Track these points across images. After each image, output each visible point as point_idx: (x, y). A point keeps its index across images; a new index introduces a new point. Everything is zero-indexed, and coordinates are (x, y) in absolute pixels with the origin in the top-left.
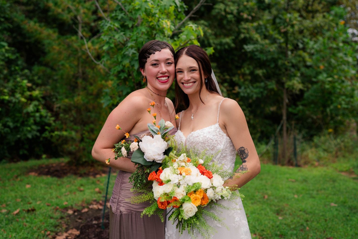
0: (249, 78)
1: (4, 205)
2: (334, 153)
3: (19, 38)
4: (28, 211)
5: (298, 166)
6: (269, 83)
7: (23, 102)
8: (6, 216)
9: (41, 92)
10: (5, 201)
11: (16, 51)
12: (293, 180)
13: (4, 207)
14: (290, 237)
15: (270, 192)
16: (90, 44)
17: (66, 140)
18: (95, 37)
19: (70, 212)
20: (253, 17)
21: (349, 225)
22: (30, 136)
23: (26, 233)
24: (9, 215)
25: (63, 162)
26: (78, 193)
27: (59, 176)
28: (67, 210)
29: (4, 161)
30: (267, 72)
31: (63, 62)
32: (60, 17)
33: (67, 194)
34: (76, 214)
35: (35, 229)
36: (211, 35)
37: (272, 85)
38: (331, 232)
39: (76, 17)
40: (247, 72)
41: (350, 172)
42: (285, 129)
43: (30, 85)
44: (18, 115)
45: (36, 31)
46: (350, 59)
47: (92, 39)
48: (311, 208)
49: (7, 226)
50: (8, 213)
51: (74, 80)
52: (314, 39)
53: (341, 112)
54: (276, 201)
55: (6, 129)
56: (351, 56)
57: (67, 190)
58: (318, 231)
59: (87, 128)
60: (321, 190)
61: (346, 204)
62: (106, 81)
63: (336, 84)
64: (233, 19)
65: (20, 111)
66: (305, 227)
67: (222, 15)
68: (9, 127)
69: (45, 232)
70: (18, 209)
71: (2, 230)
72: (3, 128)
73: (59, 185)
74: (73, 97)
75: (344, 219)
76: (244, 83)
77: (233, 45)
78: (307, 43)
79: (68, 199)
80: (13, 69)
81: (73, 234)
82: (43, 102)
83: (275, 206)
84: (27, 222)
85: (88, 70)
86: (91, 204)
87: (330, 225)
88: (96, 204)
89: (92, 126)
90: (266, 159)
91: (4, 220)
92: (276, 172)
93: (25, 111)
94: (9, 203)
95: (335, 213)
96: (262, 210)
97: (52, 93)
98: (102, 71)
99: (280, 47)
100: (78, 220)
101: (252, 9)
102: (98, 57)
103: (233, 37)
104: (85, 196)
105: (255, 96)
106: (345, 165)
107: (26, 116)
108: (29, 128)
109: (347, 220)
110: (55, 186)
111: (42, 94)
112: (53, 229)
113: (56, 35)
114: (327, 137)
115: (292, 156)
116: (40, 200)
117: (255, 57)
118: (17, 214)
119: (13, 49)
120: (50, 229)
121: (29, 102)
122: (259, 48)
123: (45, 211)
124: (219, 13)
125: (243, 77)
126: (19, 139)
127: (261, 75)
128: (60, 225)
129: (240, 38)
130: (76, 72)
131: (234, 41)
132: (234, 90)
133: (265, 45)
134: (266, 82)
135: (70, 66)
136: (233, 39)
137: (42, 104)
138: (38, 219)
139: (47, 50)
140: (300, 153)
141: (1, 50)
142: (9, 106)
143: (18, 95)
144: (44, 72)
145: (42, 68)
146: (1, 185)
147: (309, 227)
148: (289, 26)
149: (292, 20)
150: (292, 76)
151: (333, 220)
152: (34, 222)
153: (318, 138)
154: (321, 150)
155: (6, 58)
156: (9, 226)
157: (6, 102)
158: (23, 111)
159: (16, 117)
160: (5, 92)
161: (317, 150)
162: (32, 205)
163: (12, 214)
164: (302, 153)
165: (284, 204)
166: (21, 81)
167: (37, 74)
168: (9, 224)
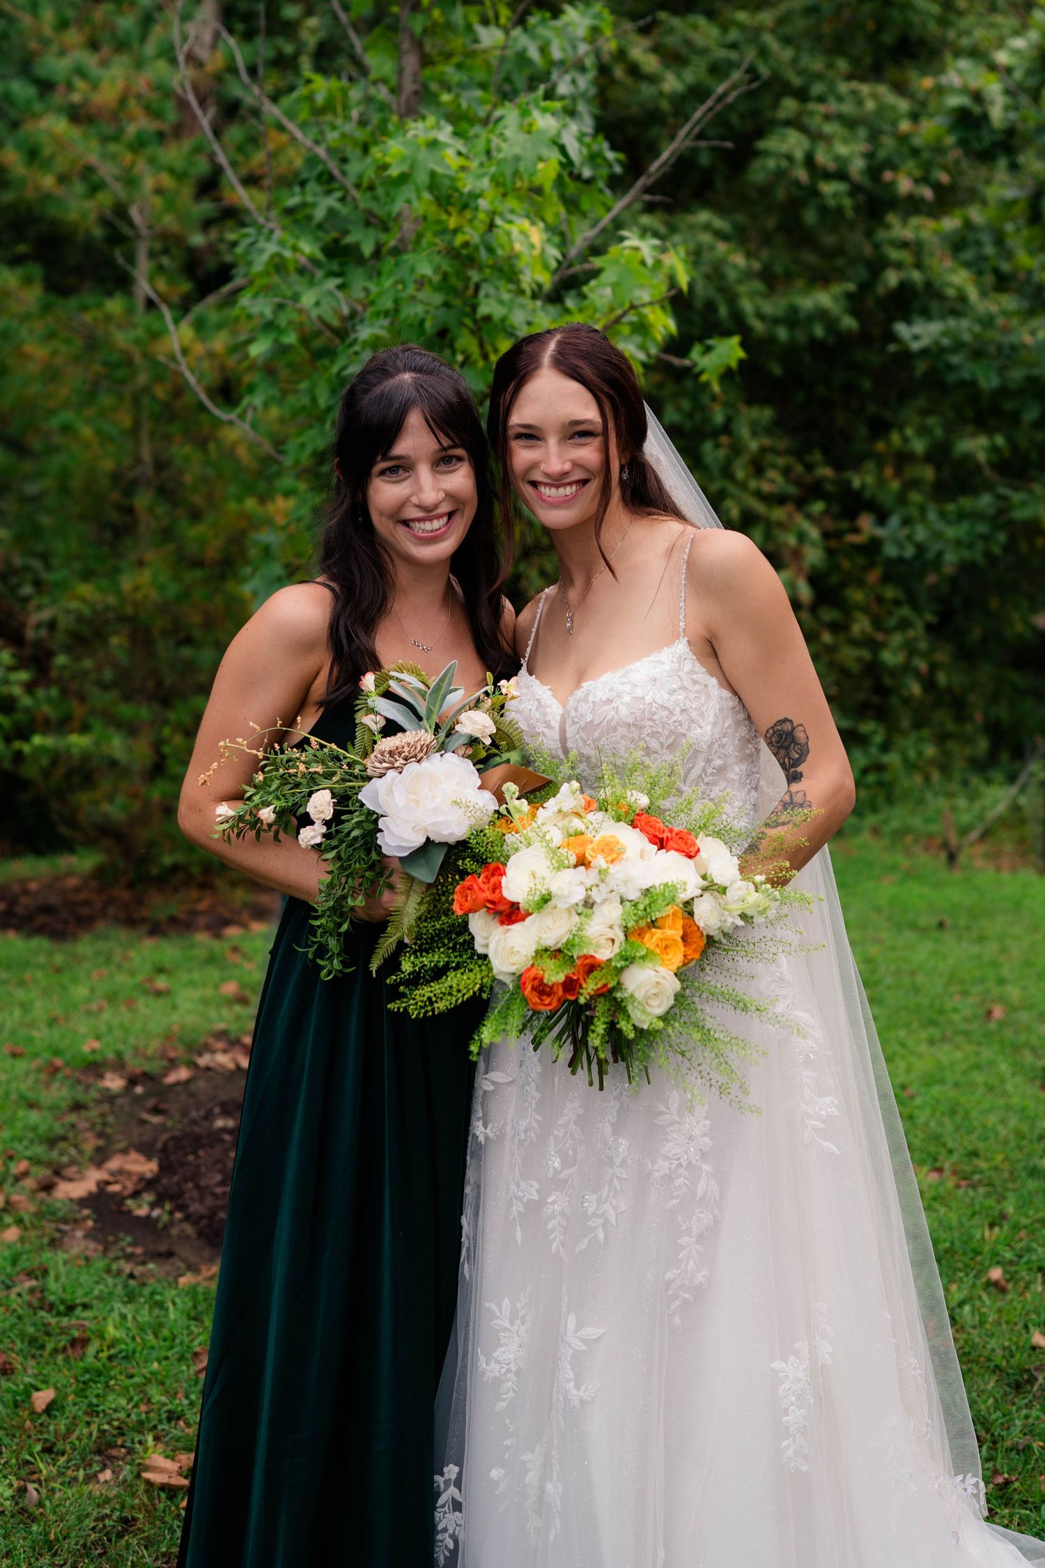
0: (928, 473)
6: (1017, 497)
15: (1014, 993)
16: (187, 331)
17: (83, 772)
18: (211, 300)
19: (114, 1083)
20: (937, 187)
25: (71, 873)
26: (144, 1004)
27: (58, 934)
28: (101, 1076)
30: (1013, 445)
31: (66, 416)
32: (52, 211)
33: (94, 1006)
34: (139, 1090)
36: (747, 275)
37: (1033, 504)
39: (121, 211)
40: (920, 446)
47: (198, 309)
51: (115, 496)
57: (93, 991)
59: (182, 713)
62: (263, 499)
64: (847, 203)
67: (797, 184)
69: (5, 1165)
73: (58, 970)
74: (113, 575)
76: (902, 499)
77: (849, 322)
79: (103, 1028)
81: (129, 1174)
83: (1034, 1050)
85: (182, 451)
86: (207, 1048)
88: (225, 1051)
97: (18, 561)
98: (242, 452)
100: (145, 1116)
101: (938, 148)
102: (227, 392)
103: (851, 287)
104: (175, 1017)
105: (951, 558)
110: (39, 975)
112: (39, 1150)
113: (33, 295)
117: (953, 377)
120: (28, 1153)
122: (967, 337)
123: (3, 1078)
124: (780, 174)
125: (898, 474)
127: (982, 457)
128: (71, 1135)
129: (881, 290)
130: (127, 461)
131: (855, 302)
132: (856, 530)
133: (1000, 321)
134: (1003, 491)
135: (99, 432)
136: (849, 296)
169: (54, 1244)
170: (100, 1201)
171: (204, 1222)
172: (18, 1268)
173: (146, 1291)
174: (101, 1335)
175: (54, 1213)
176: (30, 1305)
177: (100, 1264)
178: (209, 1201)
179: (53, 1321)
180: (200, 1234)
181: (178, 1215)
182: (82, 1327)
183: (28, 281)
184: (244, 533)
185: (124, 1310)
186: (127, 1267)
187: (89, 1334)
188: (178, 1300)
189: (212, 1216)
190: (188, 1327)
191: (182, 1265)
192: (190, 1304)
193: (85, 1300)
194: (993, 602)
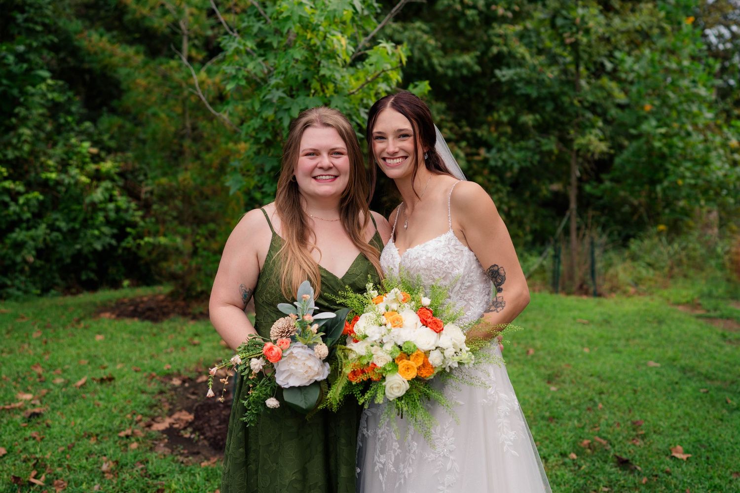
0: (509, 130)
1: (59, 369)
2: (666, 270)
3: (72, 61)
4: (102, 381)
5: (597, 294)
6: (544, 141)
7: (83, 183)
8: (64, 390)
9: (117, 164)
10: (60, 364)
11: (67, 86)
12: (585, 321)
13: (59, 375)
14: (567, 421)
15: (538, 343)
16: (203, 75)
17: (165, 254)
18: (214, 60)
19: (177, 382)
20: (514, 12)
21: (676, 400)
22: (98, 246)
23: (101, 418)
24: (68, 388)
25: (160, 294)
26: (190, 350)
27: (155, 320)
28: (171, 379)
29: (53, 292)
30: (543, 119)
31: (155, 109)
32: (147, 23)
33: (169, 350)
34: (187, 385)
35: (116, 411)
36: (436, 48)
38: (643, 412)
39: (176, 24)
40: (505, 119)
41: (693, 305)
42: (573, 226)
43: (94, 150)
44: (76, 207)
45: (103, 51)
46: (703, 91)
47: (209, 64)
48: (612, 371)
49: (65, 406)
50: (67, 384)
51: (176, 140)
52: (636, 52)
53: (683, 193)
54: (549, 358)
55: (55, 234)
56: (705, 86)
57: (168, 343)
58: (619, 411)
59: (203, 231)
60: (634, 338)
61: (675, 363)
62: (236, 142)
63: (675, 140)
64: (477, 18)
65: (78, 200)
66: (595, 404)
67: (456, 10)
68: (59, 230)
69: (132, 416)
70: (83, 376)
71: (58, 413)
72: (48, 231)
73: (155, 335)
74: (175, 174)
75: (669, 388)
76: (498, 140)
77: (477, 68)
78: (622, 61)
79: (172, 359)
80: (62, 121)
81: (182, 420)
82: (121, 183)
83: (545, 367)
84: (100, 399)
85: (202, 123)
87: (641, 398)
89: (212, 226)
90: (538, 282)
92: (554, 306)
93: (87, 200)
94: (66, 367)
95: (655, 378)
96: (523, 374)
97: (137, 166)
98: (228, 125)
99: (565, 72)
100: (189, 396)
102: (221, 98)
103: (478, 53)
104: (202, 355)
105: (516, 167)
106: (684, 293)
107: (90, 209)
108: (96, 232)
109: (674, 390)
110: (147, 337)
111: (118, 167)
112: (146, 410)
113: (140, 59)
114: (656, 240)
115: (588, 277)
116: (123, 362)
117: (518, 93)
118: (83, 386)
119: (61, 83)
120: (141, 412)
121: (95, 183)
122: (524, 76)
123: (132, 381)
124: (449, 6)
125: (496, 130)
126: (80, 251)
127: (530, 123)
128: (159, 404)
129: (490, 55)
130: (180, 127)
131: (480, 61)
132: (478, 154)
133: (539, 68)
134: (538, 138)
135: (168, 116)
136: (477, 57)
137: (118, 186)
138: (120, 395)
139: (124, 86)
140: (603, 271)
141: (38, 87)
142: (59, 192)
143: (74, 171)
144: (121, 127)
145: (117, 120)
146: (50, 336)
147: (603, 404)
148: (581, 33)
149: (586, 19)
150: (586, 127)
151: (648, 390)
152: (112, 399)
153: (638, 242)
154: (643, 264)
155: (48, 100)
156: (70, 407)
157: (51, 183)
158: (83, 200)
159: (71, 211)
160: (49, 166)
161: (636, 264)
162: (108, 371)
163: (73, 386)
164: (606, 271)
165: (563, 365)
166: (78, 143)
167: (108, 130)
168: (70, 403)
169: (151, 449)
170: (171, 432)
171: (212, 440)
172: (137, 460)
173: (188, 469)
174: (169, 487)
175: (151, 437)
176: (141, 475)
177: (170, 458)
178: (214, 431)
179: (150, 481)
180: (210, 445)
181: (202, 437)
182: (162, 485)
183: (137, 53)
184: (228, 157)
185: (179, 477)
186: (181, 458)
187: (164, 487)
188: (201, 473)
189: (215, 438)
190: (205, 484)
191: (203, 457)
192: (205, 475)
193: (164, 473)
194: (535, 182)
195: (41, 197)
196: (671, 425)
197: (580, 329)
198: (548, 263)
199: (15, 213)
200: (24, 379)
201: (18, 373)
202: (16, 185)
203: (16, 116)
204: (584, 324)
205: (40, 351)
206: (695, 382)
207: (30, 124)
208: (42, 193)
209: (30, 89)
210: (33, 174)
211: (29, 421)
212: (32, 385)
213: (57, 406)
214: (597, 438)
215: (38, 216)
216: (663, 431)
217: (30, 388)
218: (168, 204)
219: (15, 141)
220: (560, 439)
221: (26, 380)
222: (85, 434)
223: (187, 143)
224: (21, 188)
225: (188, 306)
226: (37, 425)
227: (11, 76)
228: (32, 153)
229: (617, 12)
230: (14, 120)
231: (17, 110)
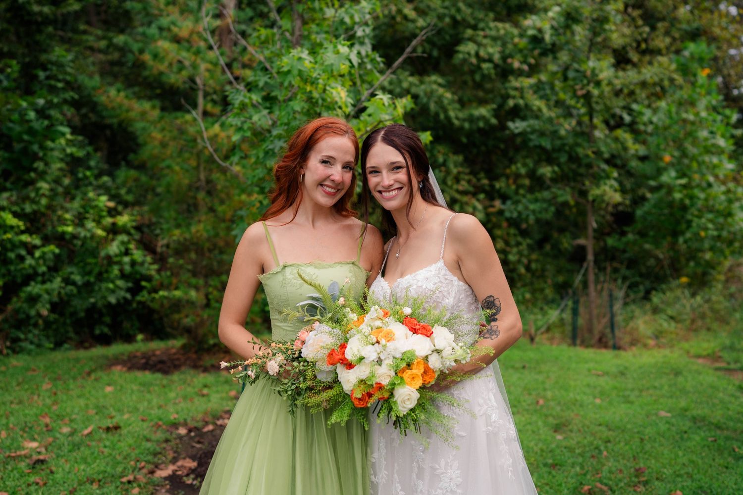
0: (527, 182)
1: (67, 419)
2: (688, 322)
4: (108, 429)
5: (616, 347)
6: (560, 192)
7: (99, 236)
8: (70, 438)
9: (133, 218)
10: (67, 414)
11: (86, 142)
12: (600, 373)
13: (66, 424)
14: (569, 468)
15: (549, 394)
17: (177, 305)
19: (183, 431)
20: (530, 65)
21: (683, 448)
22: (113, 300)
23: (104, 465)
24: (75, 437)
25: (172, 348)
26: (197, 400)
27: (166, 372)
28: (177, 429)
29: (66, 346)
30: (561, 171)
31: (167, 162)
32: (164, 79)
33: (177, 401)
34: (193, 434)
35: (119, 458)
36: (452, 102)
37: (566, 195)
38: (647, 459)
39: (192, 80)
40: (523, 171)
41: (714, 357)
42: (591, 277)
43: (111, 204)
44: (91, 260)
45: (120, 106)
46: (722, 142)
47: (222, 119)
48: (621, 420)
49: (70, 454)
50: (73, 433)
51: (189, 194)
52: (655, 105)
53: (707, 245)
54: (558, 408)
55: (70, 288)
56: (723, 136)
57: (177, 395)
58: (623, 459)
59: (215, 282)
60: (648, 389)
61: (687, 413)
62: (249, 194)
63: (696, 192)
64: (493, 72)
65: (94, 253)
66: (600, 452)
67: (472, 64)
68: (74, 283)
69: (136, 464)
70: (89, 426)
71: (63, 460)
72: (63, 285)
73: (164, 387)
74: (189, 225)
75: (677, 437)
76: (516, 192)
77: (494, 121)
78: (641, 113)
79: (180, 409)
80: (80, 175)
81: (185, 467)
82: (137, 236)
83: (554, 417)
84: (105, 447)
85: (216, 176)
86: (220, 418)
87: (647, 447)
89: (223, 277)
90: (557, 335)
91: (66, 444)
92: (570, 358)
93: (103, 254)
94: (74, 416)
95: (663, 427)
96: (530, 424)
97: (154, 220)
98: (240, 177)
99: (579, 123)
100: (194, 444)
103: (494, 106)
104: (210, 405)
105: (532, 218)
106: (705, 345)
107: (105, 262)
108: (111, 286)
109: (682, 439)
110: (156, 388)
111: (134, 221)
112: (150, 458)
113: (156, 113)
114: (678, 292)
115: (608, 330)
116: (130, 412)
117: (532, 144)
118: (88, 435)
119: (80, 138)
120: (145, 459)
121: (111, 236)
122: (537, 127)
123: (137, 429)
124: (465, 60)
125: (515, 182)
126: (94, 305)
127: (548, 175)
128: (163, 452)
129: (506, 107)
130: (194, 180)
131: (497, 113)
132: (493, 206)
133: (555, 120)
135: (182, 168)
136: (494, 110)
137: (134, 239)
138: (125, 443)
139: (141, 140)
140: (623, 324)
141: (57, 142)
142: (75, 246)
143: (90, 225)
144: (136, 180)
145: (133, 173)
146: (60, 387)
147: (608, 452)
148: (592, 85)
149: (597, 71)
150: (601, 178)
151: (655, 439)
152: (117, 447)
153: (661, 295)
154: (665, 317)
155: (67, 155)
156: (75, 454)
157: (68, 237)
158: (99, 253)
159: (87, 264)
160: (66, 220)
161: (657, 317)
162: (115, 420)
163: (80, 434)
164: (627, 324)
165: (572, 415)
166: (95, 197)
167: (124, 184)
168: (75, 451)
170: (174, 479)
175: (153, 483)
183: (154, 107)
184: (240, 208)
194: (555, 235)
195: (57, 251)
196: (675, 472)
197: (592, 380)
198: (567, 316)
199: (30, 266)
200: (31, 428)
201: (26, 423)
202: (33, 239)
203: (35, 170)
204: (599, 375)
205: (48, 401)
206: (704, 432)
207: (48, 178)
208: (58, 246)
209: (49, 144)
210: (50, 228)
211: (33, 468)
212: (39, 434)
213: (62, 454)
214: (599, 485)
215: (54, 269)
216: (666, 478)
217: (36, 436)
218: (183, 258)
219: (33, 195)
220: (560, 485)
221: (33, 429)
222: (88, 480)
223: (201, 195)
224: (37, 241)
225: (200, 359)
226: (42, 472)
227: (31, 132)
228: (49, 207)
229: (634, 65)
230: (33, 175)
231: (36, 165)
